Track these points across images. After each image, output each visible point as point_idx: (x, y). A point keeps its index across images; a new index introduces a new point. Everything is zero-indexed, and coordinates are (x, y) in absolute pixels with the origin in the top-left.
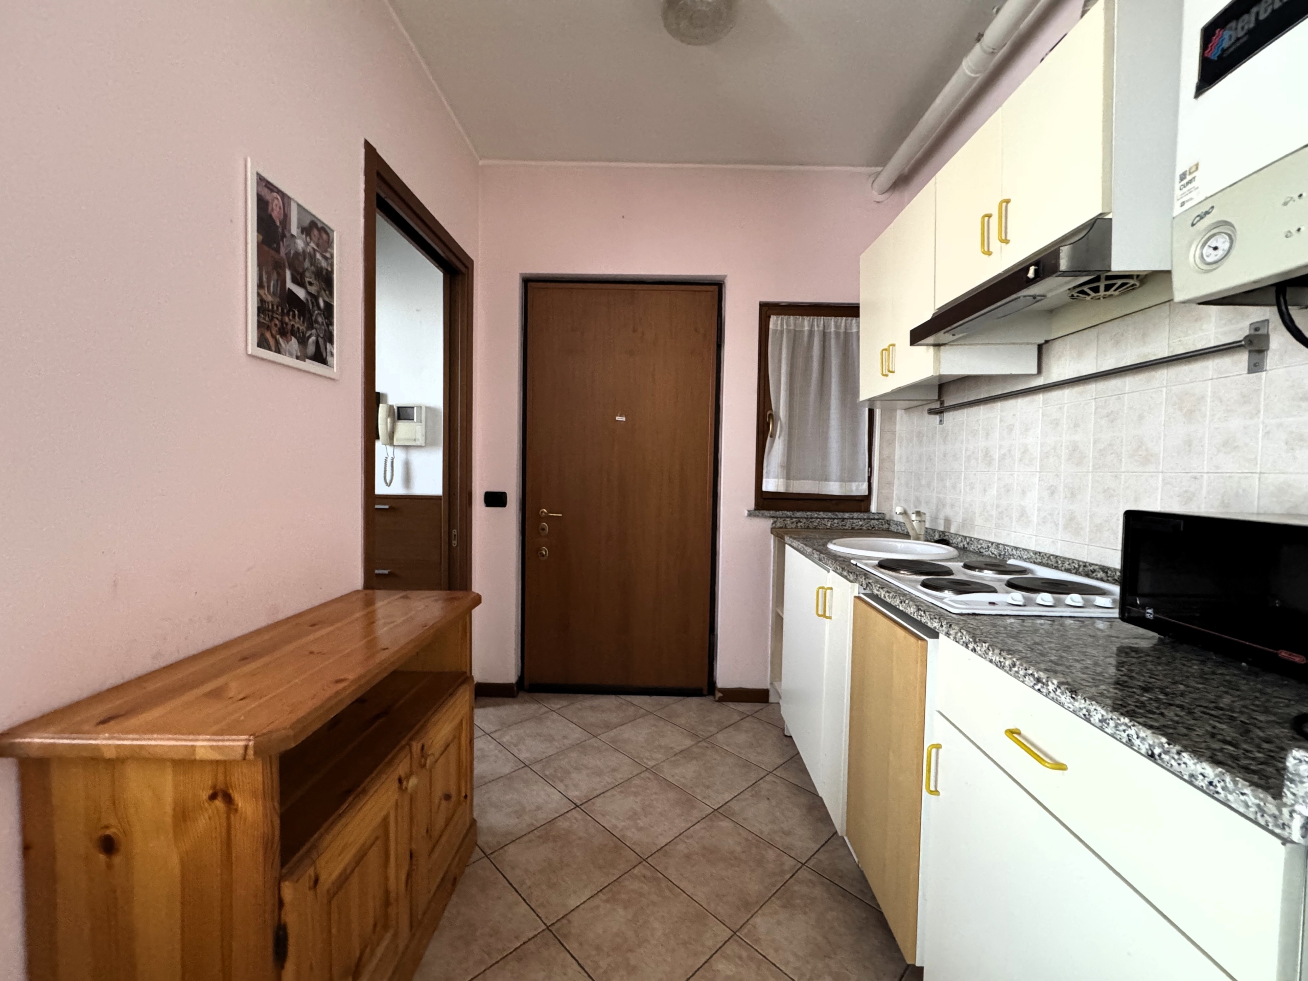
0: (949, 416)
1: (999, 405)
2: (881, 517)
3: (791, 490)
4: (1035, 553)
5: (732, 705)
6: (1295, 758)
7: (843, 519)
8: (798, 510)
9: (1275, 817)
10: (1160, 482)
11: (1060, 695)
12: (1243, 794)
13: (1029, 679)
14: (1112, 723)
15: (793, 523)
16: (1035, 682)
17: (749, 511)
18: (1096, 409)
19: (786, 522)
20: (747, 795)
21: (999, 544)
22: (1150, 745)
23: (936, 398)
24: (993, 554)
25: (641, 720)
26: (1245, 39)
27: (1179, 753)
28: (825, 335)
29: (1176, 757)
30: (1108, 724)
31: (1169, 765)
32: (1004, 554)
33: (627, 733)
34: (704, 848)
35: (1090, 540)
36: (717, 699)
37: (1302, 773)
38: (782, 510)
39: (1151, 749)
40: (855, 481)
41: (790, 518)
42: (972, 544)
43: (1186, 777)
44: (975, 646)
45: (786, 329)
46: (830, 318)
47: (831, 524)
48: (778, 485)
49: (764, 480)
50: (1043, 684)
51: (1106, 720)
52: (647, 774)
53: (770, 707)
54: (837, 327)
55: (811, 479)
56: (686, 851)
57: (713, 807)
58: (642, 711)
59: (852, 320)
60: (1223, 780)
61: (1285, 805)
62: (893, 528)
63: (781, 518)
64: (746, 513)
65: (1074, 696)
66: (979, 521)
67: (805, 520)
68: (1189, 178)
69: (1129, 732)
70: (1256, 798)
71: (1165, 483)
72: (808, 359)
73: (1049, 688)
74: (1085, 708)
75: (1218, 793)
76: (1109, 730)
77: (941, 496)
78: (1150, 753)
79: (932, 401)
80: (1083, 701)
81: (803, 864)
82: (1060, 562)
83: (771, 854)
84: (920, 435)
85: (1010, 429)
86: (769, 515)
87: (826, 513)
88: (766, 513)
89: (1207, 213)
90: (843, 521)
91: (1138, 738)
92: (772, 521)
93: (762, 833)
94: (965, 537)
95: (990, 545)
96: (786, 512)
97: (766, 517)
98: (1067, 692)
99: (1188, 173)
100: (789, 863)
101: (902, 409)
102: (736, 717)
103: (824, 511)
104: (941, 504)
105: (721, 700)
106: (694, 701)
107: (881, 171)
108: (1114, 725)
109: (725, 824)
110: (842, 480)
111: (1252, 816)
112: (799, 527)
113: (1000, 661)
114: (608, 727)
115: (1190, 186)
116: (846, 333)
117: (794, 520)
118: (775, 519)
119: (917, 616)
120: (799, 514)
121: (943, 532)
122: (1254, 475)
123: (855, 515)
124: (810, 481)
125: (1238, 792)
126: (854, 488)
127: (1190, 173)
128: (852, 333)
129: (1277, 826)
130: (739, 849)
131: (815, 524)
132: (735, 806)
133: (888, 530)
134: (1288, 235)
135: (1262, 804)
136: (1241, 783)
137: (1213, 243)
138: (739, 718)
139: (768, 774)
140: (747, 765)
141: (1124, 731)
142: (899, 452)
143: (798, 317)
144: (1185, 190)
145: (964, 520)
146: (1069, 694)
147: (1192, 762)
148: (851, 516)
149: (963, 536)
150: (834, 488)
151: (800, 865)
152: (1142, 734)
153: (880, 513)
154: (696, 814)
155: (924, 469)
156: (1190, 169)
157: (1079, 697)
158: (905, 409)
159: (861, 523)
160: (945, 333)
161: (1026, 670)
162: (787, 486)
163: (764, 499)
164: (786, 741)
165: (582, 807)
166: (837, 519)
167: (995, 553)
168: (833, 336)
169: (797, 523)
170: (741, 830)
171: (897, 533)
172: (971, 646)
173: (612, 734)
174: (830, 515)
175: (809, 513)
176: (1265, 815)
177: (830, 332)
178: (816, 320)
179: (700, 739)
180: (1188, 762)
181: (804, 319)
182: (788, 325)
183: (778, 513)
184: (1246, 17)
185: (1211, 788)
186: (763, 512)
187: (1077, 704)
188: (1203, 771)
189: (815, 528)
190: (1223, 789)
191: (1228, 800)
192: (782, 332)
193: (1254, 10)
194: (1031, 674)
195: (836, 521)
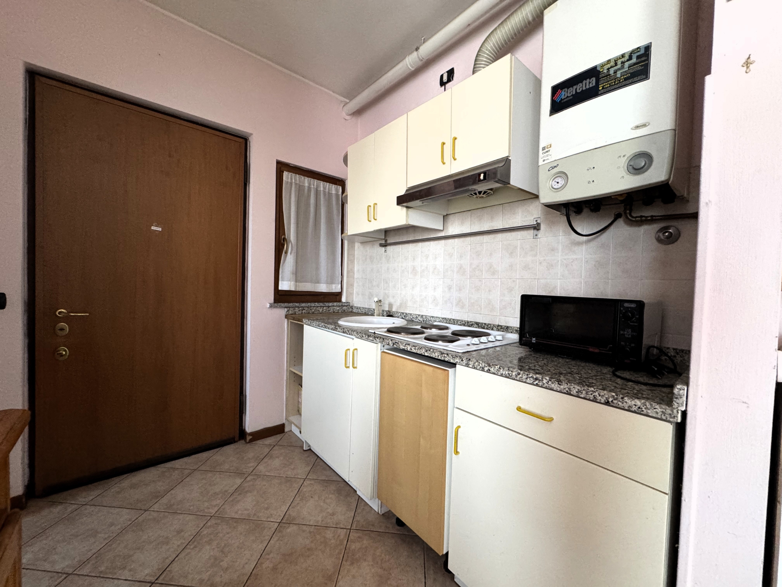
0: (390, 249)
1: (420, 244)
2: (348, 304)
3: (298, 289)
4: (443, 318)
5: (260, 442)
6: (678, 389)
7: (329, 307)
8: (303, 302)
9: (670, 414)
10: (500, 282)
11: (551, 384)
12: (655, 409)
13: (530, 380)
14: (584, 392)
15: (300, 310)
16: (533, 381)
17: (270, 304)
18: (470, 249)
19: (295, 310)
20: (298, 499)
21: (423, 315)
22: (606, 398)
23: (384, 238)
24: (419, 320)
25: (187, 479)
26: (571, 97)
27: (622, 398)
28: (317, 192)
29: (621, 400)
30: (582, 393)
31: (617, 404)
32: (426, 320)
33: (180, 493)
34: (284, 555)
35: (469, 310)
36: (248, 441)
37: (681, 394)
38: (292, 303)
39: (607, 400)
40: (334, 284)
41: (298, 307)
42: (407, 316)
43: (626, 408)
44: (490, 368)
45: (294, 182)
46: (320, 181)
47: (322, 310)
48: (290, 286)
49: (280, 282)
50: (540, 380)
51: (580, 391)
52: (213, 521)
53: (287, 435)
54: (324, 188)
55: (310, 283)
56: (271, 566)
57: (278, 521)
58: (187, 472)
59: (332, 186)
60: (645, 405)
61: (674, 408)
62: (354, 310)
63: (292, 307)
64: (268, 305)
65: (560, 383)
66: (409, 304)
67: (307, 309)
68: (547, 150)
69: (595, 394)
70: (661, 409)
71: (502, 283)
72: (308, 205)
73: (543, 382)
74: (567, 388)
75: (643, 411)
76: (582, 396)
77: (387, 292)
78: (606, 401)
79: (382, 239)
80: (566, 385)
81: (350, 529)
82: (455, 322)
83: (329, 534)
84: (371, 258)
85: (427, 257)
86: (284, 306)
87: (319, 303)
88: (282, 305)
89: (555, 167)
90: (329, 308)
91: (599, 396)
92: (286, 310)
93: (318, 522)
94: (403, 313)
95: (418, 316)
96: (295, 304)
97: (282, 307)
98: (555, 382)
99: (546, 148)
100: (342, 533)
101: (359, 243)
102: (266, 450)
103: (318, 302)
104: (386, 295)
105: (251, 441)
106: (229, 449)
107: (348, 103)
108: (585, 392)
109: (292, 529)
110: (327, 283)
111: (659, 417)
112: (304, 313)
113: (508, 374)
114: (157, 496)
115: (547, 153)
116: (329, 193)
117: (300, 308)
118: (288, 309)
119: (441, 357)
120: (303, 305)
121: (389, 311)
122: (536, 280)
123: (335, 304)
124: (310, 284)
125: (652, 408)
126: (334, 288)
127: (547, 148)
128: (332, 193)
129: (671, 418)
130: (308, 542)
131: (313, 311)
132: (293, 513)
133: (352, 312)
134: (589, 182)
135: (664, 411)
136: (654, 404)
137: (557, 180)
138: (268, 450)
139: (304, 480)
140: (288, 480)
141: (592, 394)
142: (356, 267)
143: (301, 176)
144: (544, 155)
145: (401, 304)
146: (556, 383)
147: (629, 400)
148: (333, 305)
149: (402, 313)
150: (323, 288)
151: (349, 530)
152: (602, 394)
153: (348, 302)
154: (267, 534)
155: (375, 277)
156: (547, 146)
157: (564, 383)
158: (361, 243)
159: (338, 309)
160: (420, 201)
161: (527, 375)
162: (296, 286)
163: (279, 295)
164: (306, 454)
165: (159, 581)
166: (326, 307)
167: (421, 320)
168: (322, 192)
169: (302, 311)
170: (304, 528)
171: (358, 313)
172: (486, 369)
173: (164, 500)
174: (321, 304)
175: (309, 304)
176: (666, 415)
177: (320, 190)
178: (312, 181)
179: (246, 475)
180: (627, 401)
181: (305, 178)
182: (295, 180)
183: (290, 304)
184: (571, 88)
185: (639, 409)
186: (279, 304)
187: (562, 387)
188: (635, 403)
189: (313, 313)
190: (645, 409)
191: (648, 413)
192: (291, 183)
193: (575, 87)
194: (531, 377)
195: (325, 308)
